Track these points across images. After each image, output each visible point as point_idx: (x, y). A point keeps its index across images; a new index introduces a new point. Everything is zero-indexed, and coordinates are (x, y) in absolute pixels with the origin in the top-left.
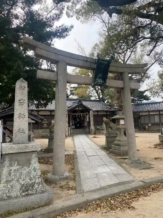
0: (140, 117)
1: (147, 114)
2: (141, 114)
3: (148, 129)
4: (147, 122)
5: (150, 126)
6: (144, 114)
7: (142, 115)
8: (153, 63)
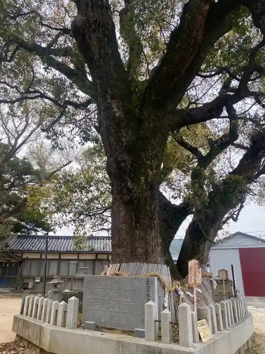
0: (21, 263)
1: (38, 256)
2: (25, 256)
3: (32, 289)
4: (34, 273)
5: (37, 283)
6: (31, 256)
7: (27, 259)
8: (65, 164)
